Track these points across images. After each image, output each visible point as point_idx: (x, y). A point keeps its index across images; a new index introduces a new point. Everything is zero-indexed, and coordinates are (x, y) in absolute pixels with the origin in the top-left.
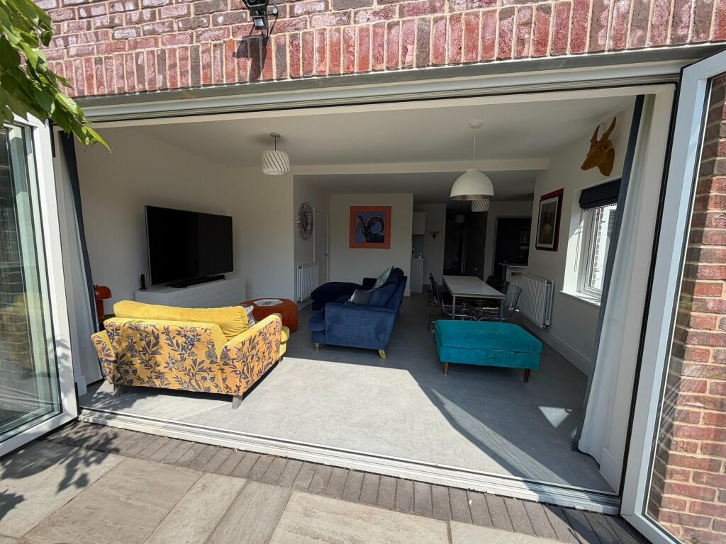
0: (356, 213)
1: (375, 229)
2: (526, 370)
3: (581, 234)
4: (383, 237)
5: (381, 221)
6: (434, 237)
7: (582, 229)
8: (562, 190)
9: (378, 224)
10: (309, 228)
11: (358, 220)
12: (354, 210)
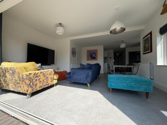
0: (89, 52)
1: (93, 55)
2: (146, 92)
3: (162, 44)
4: (95, 58)
5: (95, 53)
6: (111, 58)
7: (162, 42)
8: (151, 32)
9: (94, 54)
10: (75, 54)
11: (89, 53)
12: (88, 51)
